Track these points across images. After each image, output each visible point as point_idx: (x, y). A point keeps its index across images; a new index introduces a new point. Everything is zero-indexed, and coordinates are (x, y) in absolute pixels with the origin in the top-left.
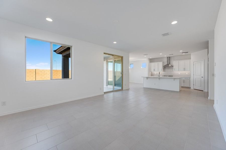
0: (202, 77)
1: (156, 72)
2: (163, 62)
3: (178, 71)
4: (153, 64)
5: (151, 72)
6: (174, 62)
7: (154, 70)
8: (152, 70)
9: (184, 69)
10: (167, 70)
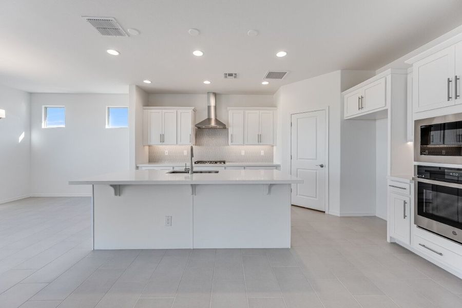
0: (322, 166)
1: (168, 147)
2: (195, 111)
3: (244, 144)
4: (155, 113)
5: (147, 148)
6: (230, 112)
7: (162, 139)
8: (154, 140)
9: (260, 139)
10: (206, 140)
